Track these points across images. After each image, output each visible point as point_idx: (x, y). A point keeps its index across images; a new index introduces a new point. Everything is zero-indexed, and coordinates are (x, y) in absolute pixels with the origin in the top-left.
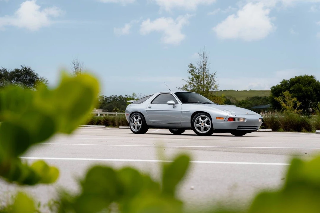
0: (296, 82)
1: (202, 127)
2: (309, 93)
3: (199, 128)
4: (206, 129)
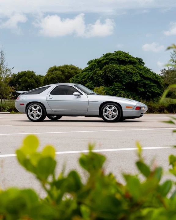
0: (23, 76)
1: (110, 115)
2: (33, 84)
3: (107, 116)
4: (113, 117)
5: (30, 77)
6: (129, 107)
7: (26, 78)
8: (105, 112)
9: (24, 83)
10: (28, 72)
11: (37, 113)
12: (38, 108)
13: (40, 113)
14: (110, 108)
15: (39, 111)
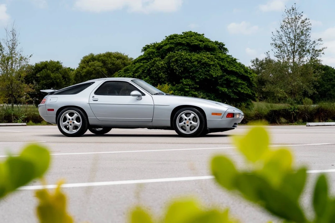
0: (43, 68)
1: (188, 125)
2: (58, 80)
3: (182, 128)
4: (192, 129)
5: (54, 71)
6: (216, 114)
7: (49, 71)
8: (180, 121)
9: (45, 79)
10: (51, 62)
11: (74, 123)
12: (75, 115)
13: (79, 124)
14: (188, 115)
15: (78, 119)
